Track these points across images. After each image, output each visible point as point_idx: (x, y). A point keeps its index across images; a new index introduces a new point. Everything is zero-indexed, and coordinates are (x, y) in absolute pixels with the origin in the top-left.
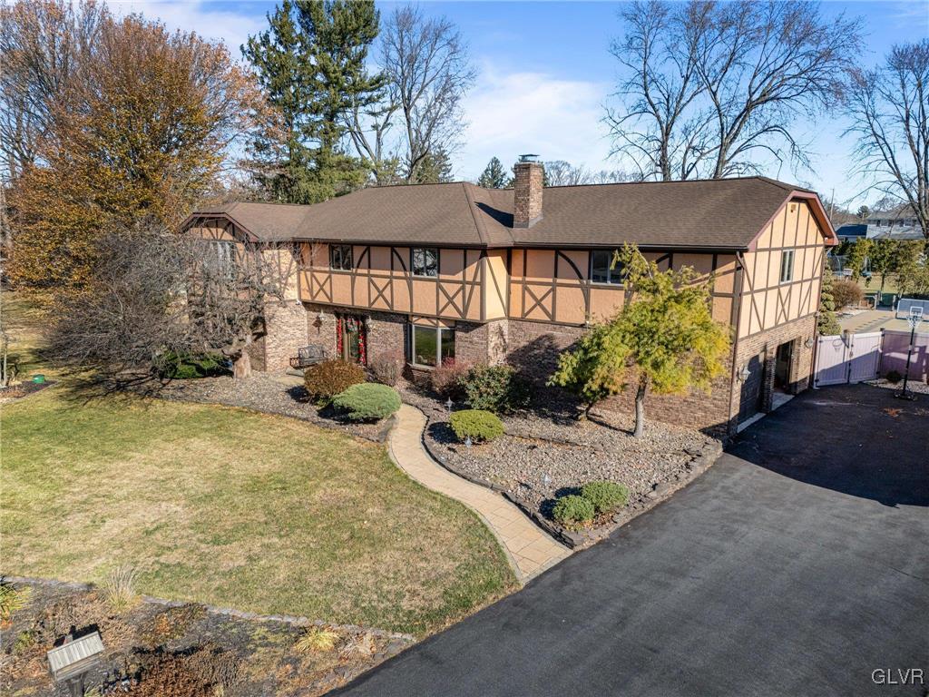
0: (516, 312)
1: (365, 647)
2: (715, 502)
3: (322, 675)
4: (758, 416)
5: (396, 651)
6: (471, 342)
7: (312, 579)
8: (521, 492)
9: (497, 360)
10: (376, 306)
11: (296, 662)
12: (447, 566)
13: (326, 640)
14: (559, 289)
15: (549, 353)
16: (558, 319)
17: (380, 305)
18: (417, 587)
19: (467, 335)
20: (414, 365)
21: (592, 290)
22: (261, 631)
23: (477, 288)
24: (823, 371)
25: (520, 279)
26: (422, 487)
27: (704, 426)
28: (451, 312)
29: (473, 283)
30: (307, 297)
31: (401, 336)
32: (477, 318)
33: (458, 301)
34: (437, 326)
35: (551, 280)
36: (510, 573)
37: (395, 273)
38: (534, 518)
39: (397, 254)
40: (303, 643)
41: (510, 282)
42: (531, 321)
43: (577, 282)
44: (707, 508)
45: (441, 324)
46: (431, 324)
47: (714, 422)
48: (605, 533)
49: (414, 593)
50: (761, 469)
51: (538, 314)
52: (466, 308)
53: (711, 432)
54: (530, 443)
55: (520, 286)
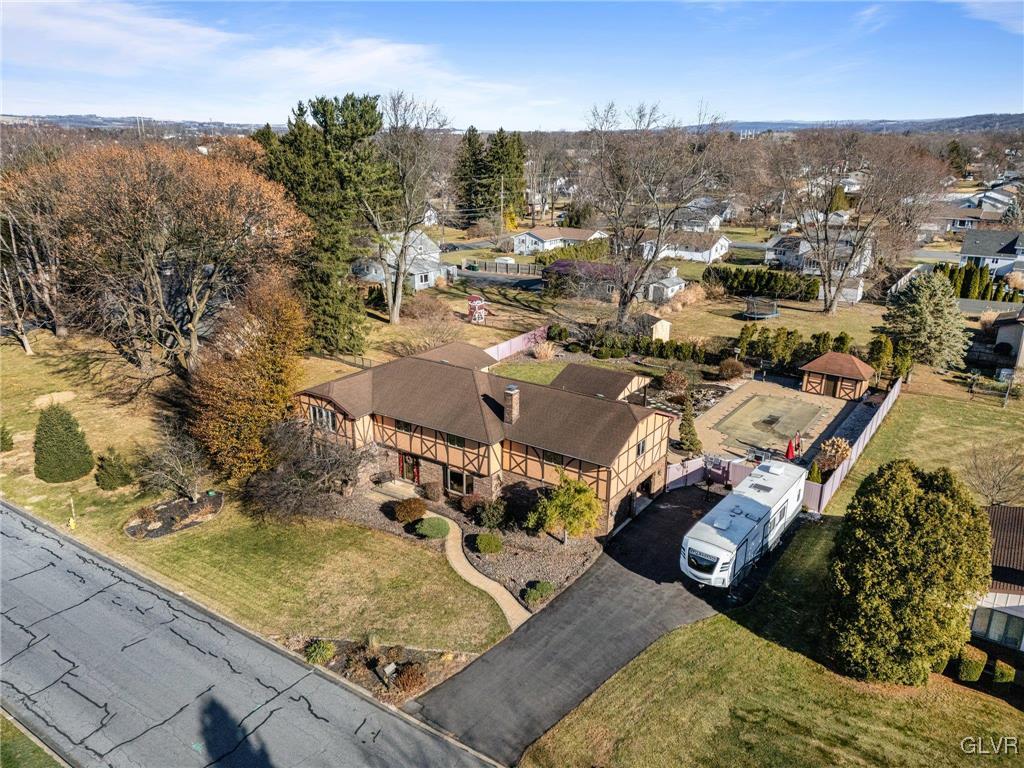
0: (506, 467)
1: (463, 658)
2: (591, 585)
3: (452, 668)
4: (629, 520)
5: (473, 659)
6: (482, 484)
7: (437, 633)
8: (512, 584)
9: (496, 493)
10: (425, 455)
11: (443, 665)
12: (485, 625)
13: (450, 657)
14: (529, 461)
15: (524, 491)
16: (528, 475)
17: (428, 455)
18: (475, 634)
19: (480, 479)
20: (449, 490)
21: (545, 465)
22: (427, 655)
23: (486, 460)
24: (671, 482)
25: (508, 451)
26: (468, 583)
27: (597, 537)
28: (470, 467)
29: (484, 456)
30: (379, 440)
31: (441, 472)
32: (486, 474)
33: (475, 463)
34: (463, 473)
35: (525, 456)
36: (509, 626)
37: (438, 441)
38: (517, 599)
40: (443, 658)
41: (502, 452)
42: (514, 473)
43: (538, 460)
44: (586, 589)
45: (465, 473)
46: (460, 471)
47: (601, 534)
48: (544, 605)
49: (475, 637)
50: (616, 563)
51: (517, 470)
52: (480, 467)
53: (598, 539)
54: (514, 551)
55: (508, 455)
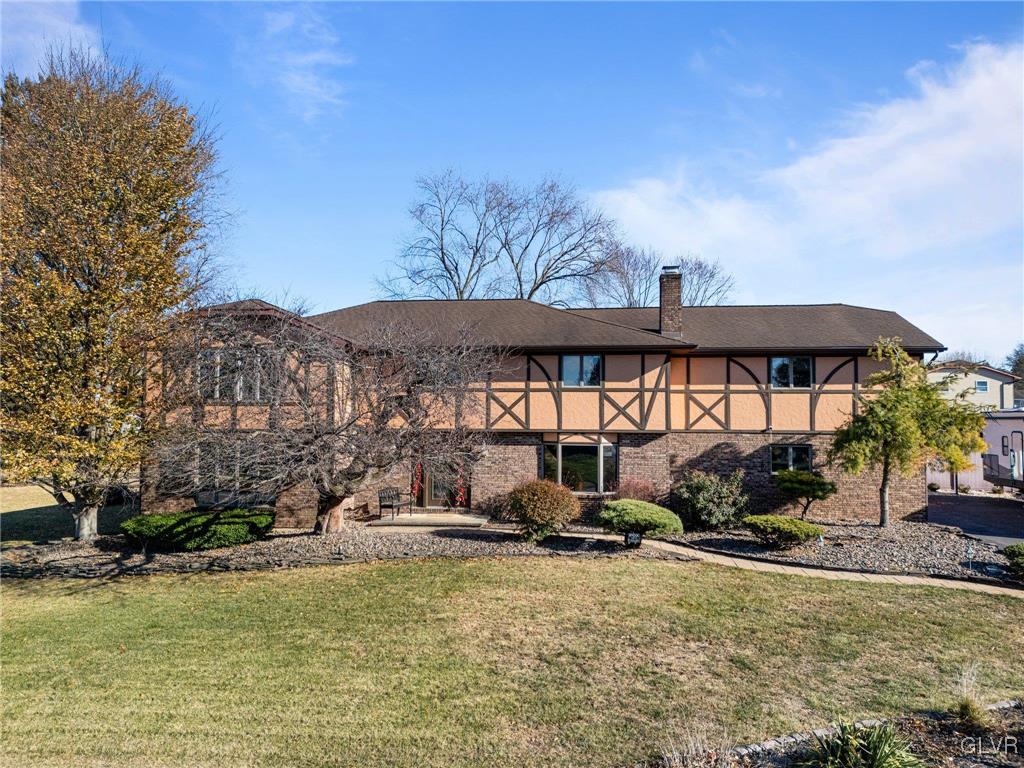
0: (678, 424)
6: (642, 458)
10: (498, 427)
14: (732, 397)
15: (723, 465)
17: (506, 425)
19: (638, 450)
21: (773, 395)
23: (661, 396)
25: (682, 387)
27: (903, 515)
28: (622, 425)
29: (655, 390)
32: (662, 428)
33: (633, 410)
34: (599, 441)
35: (722, 387)
37: (533, 385)
39: (537, 363)
41: (670, 392)
42: (698, 432)
43: (754, 387)
45: (603, 440)
46: (589, 441)
47: (912, 510)
51: (707, 424)
52: (645, 417)
53: (911, 520)
55: (682, 396)
